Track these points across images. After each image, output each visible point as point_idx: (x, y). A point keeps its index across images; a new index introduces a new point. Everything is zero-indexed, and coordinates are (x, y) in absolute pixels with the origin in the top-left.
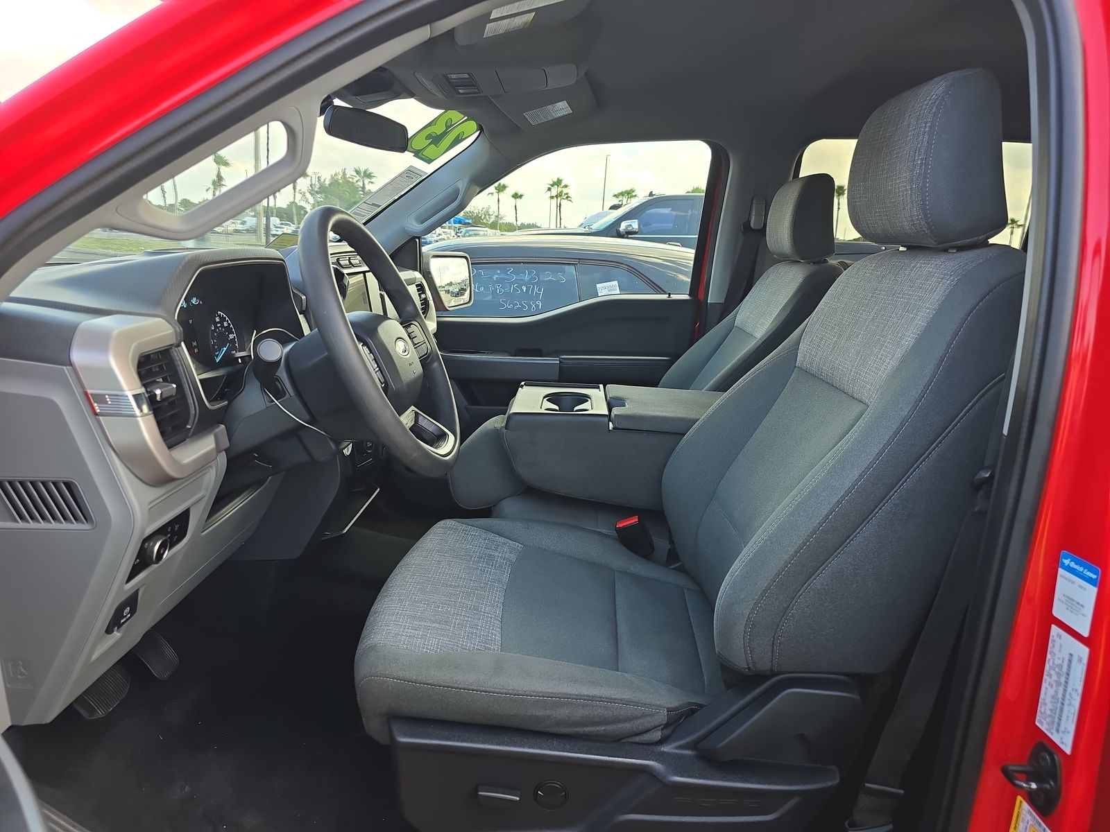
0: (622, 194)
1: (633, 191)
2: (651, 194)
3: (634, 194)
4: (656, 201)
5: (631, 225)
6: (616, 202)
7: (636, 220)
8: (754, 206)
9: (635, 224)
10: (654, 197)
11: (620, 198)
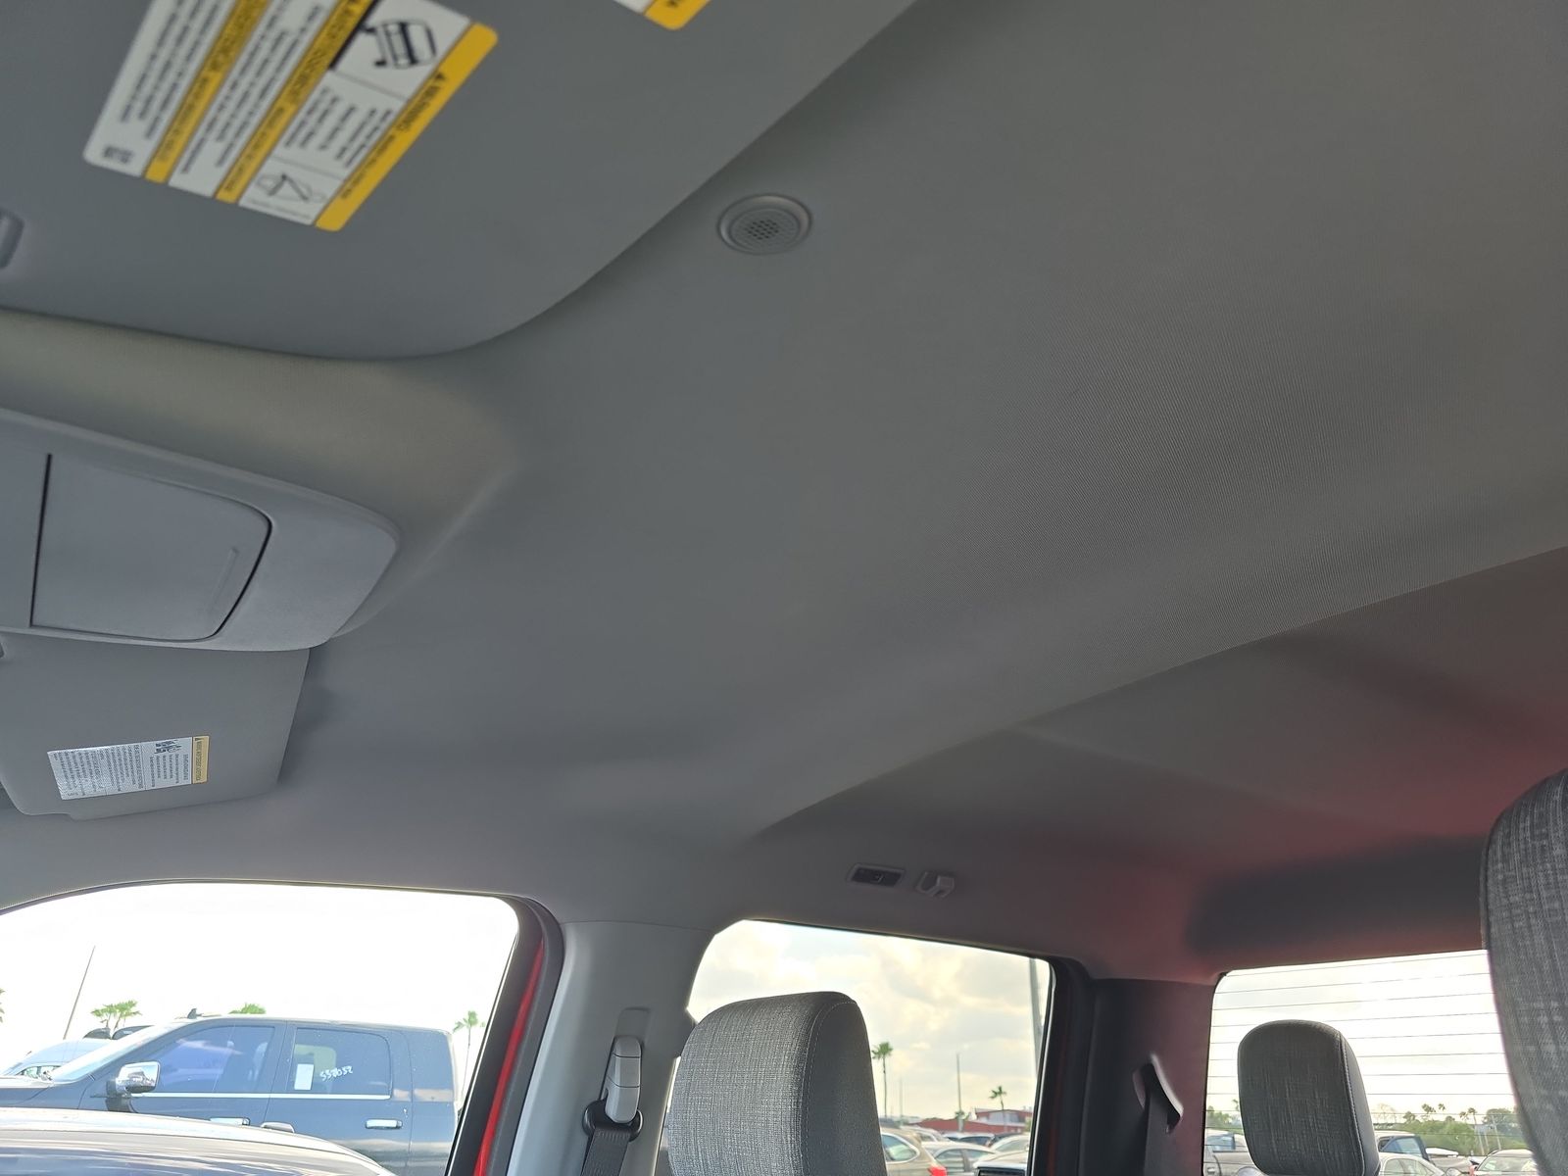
0: (110, 1009)
1: (134, 1005)
2: (192, 1014)
3: (133, 1010)
4: (202, 1029)
5: (142, 1074)
6: (96, 1024)
7: (155, 1064)
8: (618, 1062)
9: (150, 1071)
10: (199, 1019)
11: (105, 1017)
